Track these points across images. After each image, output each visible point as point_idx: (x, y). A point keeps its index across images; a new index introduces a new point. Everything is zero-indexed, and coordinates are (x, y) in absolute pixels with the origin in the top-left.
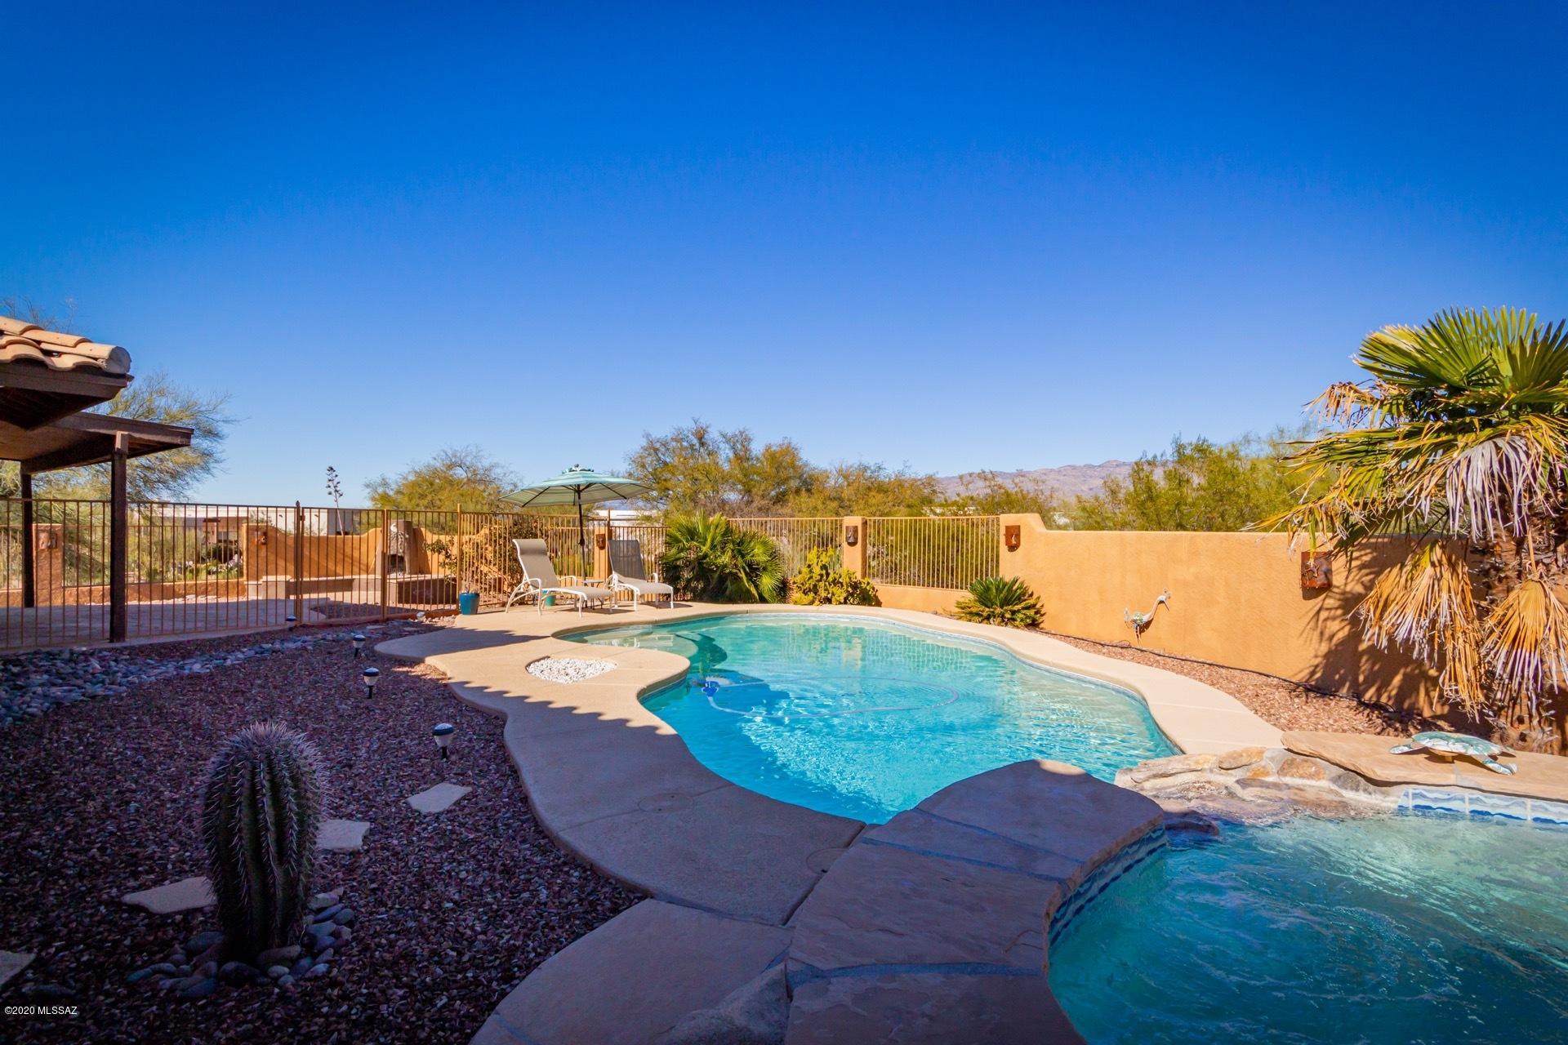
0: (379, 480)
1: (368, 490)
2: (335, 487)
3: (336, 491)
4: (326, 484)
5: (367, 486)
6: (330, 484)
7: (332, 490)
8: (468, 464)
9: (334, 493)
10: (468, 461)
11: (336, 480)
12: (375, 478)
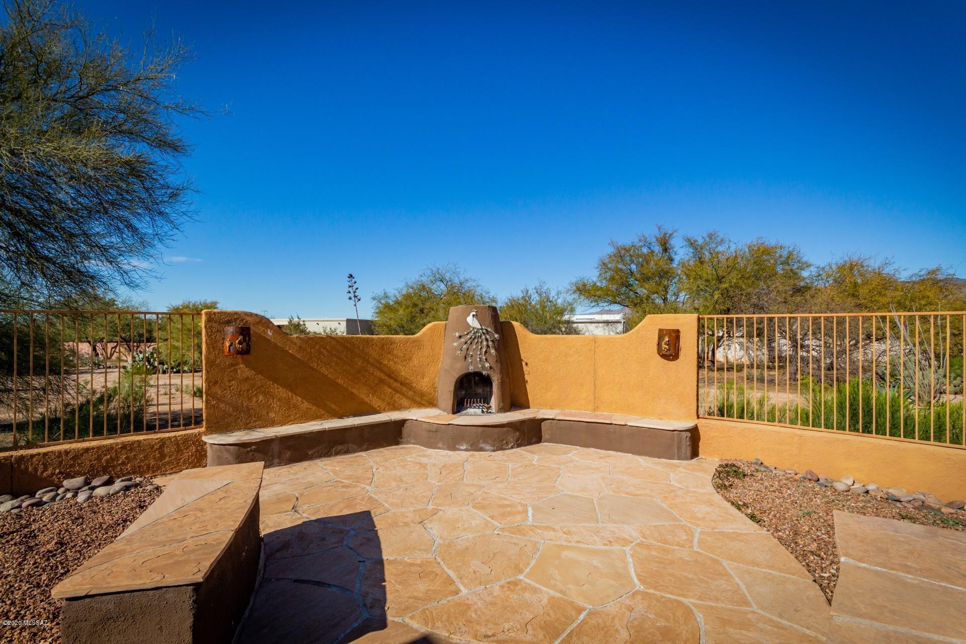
0: (382, 294)
1: (375, 302)
2: (355, 292)
3: (355, 296)
4: (348, 289)
5: (374, 299)
6: (350, 289)
7: (352, 295)
8: (447, 278)
9: (353, 299)
10: (448, 276)
11: (355, 286)
12: (379, 292)
